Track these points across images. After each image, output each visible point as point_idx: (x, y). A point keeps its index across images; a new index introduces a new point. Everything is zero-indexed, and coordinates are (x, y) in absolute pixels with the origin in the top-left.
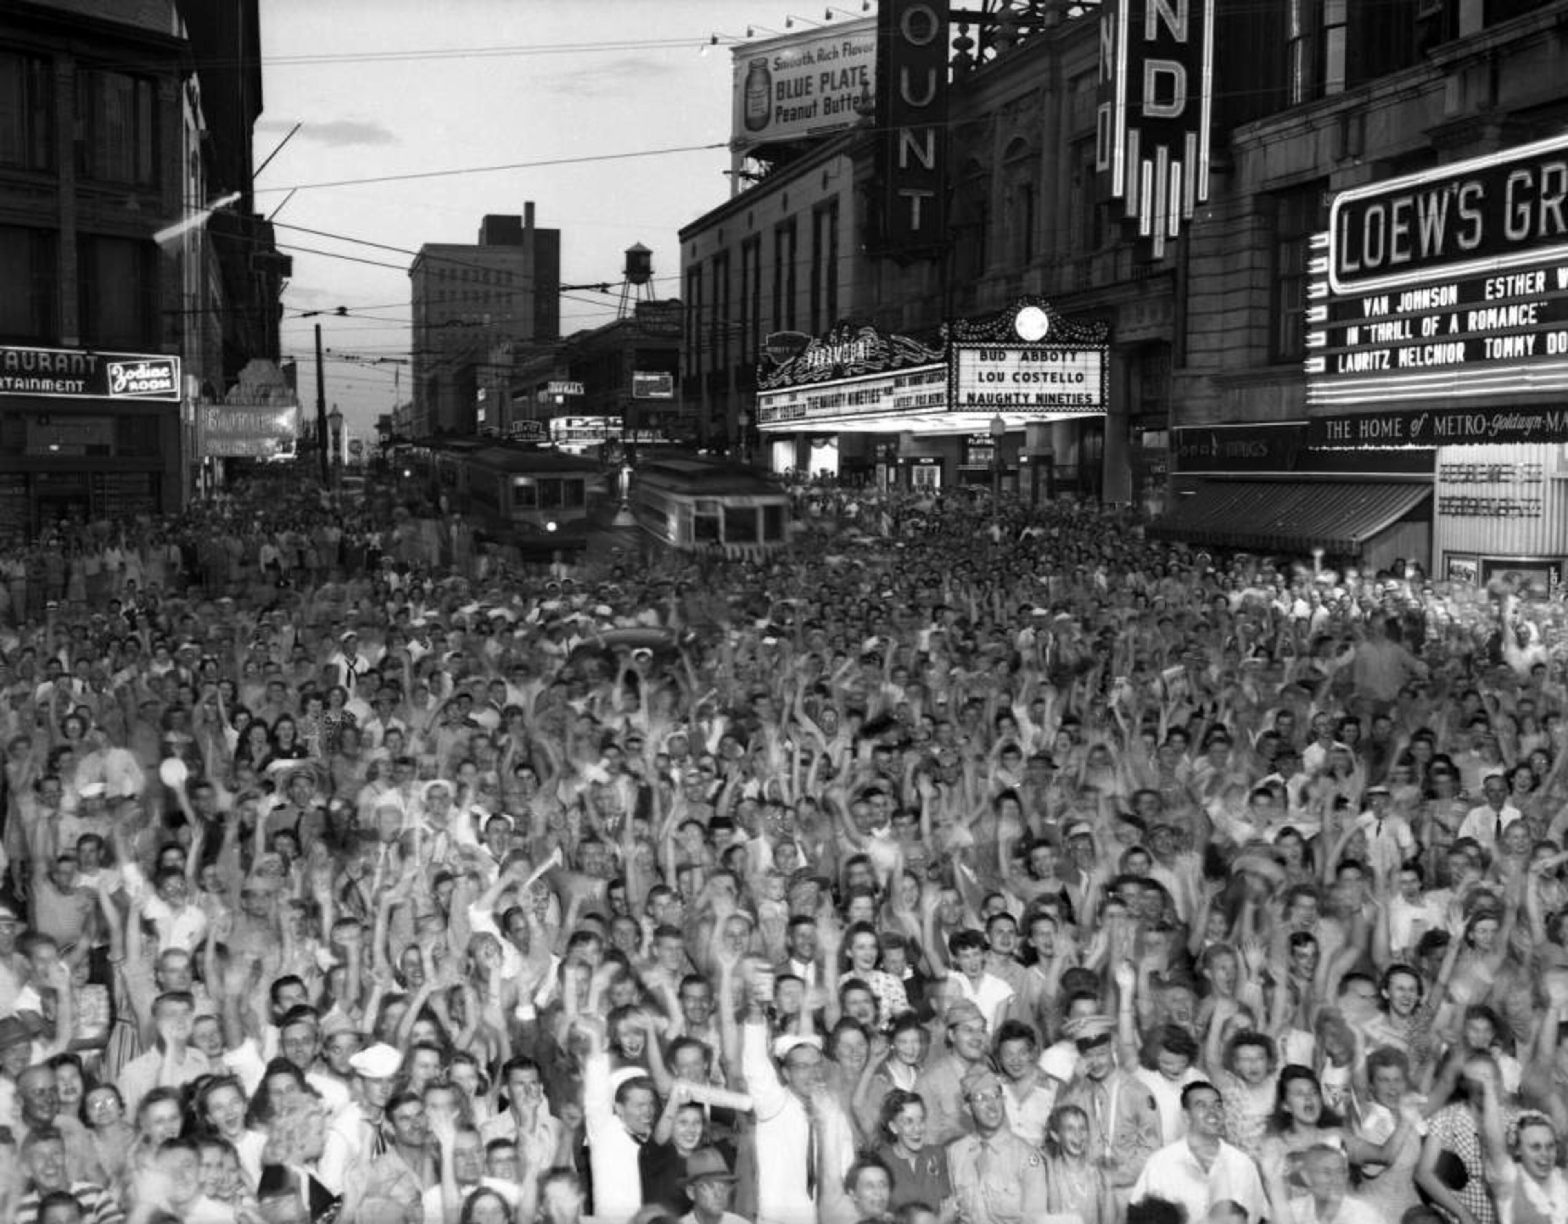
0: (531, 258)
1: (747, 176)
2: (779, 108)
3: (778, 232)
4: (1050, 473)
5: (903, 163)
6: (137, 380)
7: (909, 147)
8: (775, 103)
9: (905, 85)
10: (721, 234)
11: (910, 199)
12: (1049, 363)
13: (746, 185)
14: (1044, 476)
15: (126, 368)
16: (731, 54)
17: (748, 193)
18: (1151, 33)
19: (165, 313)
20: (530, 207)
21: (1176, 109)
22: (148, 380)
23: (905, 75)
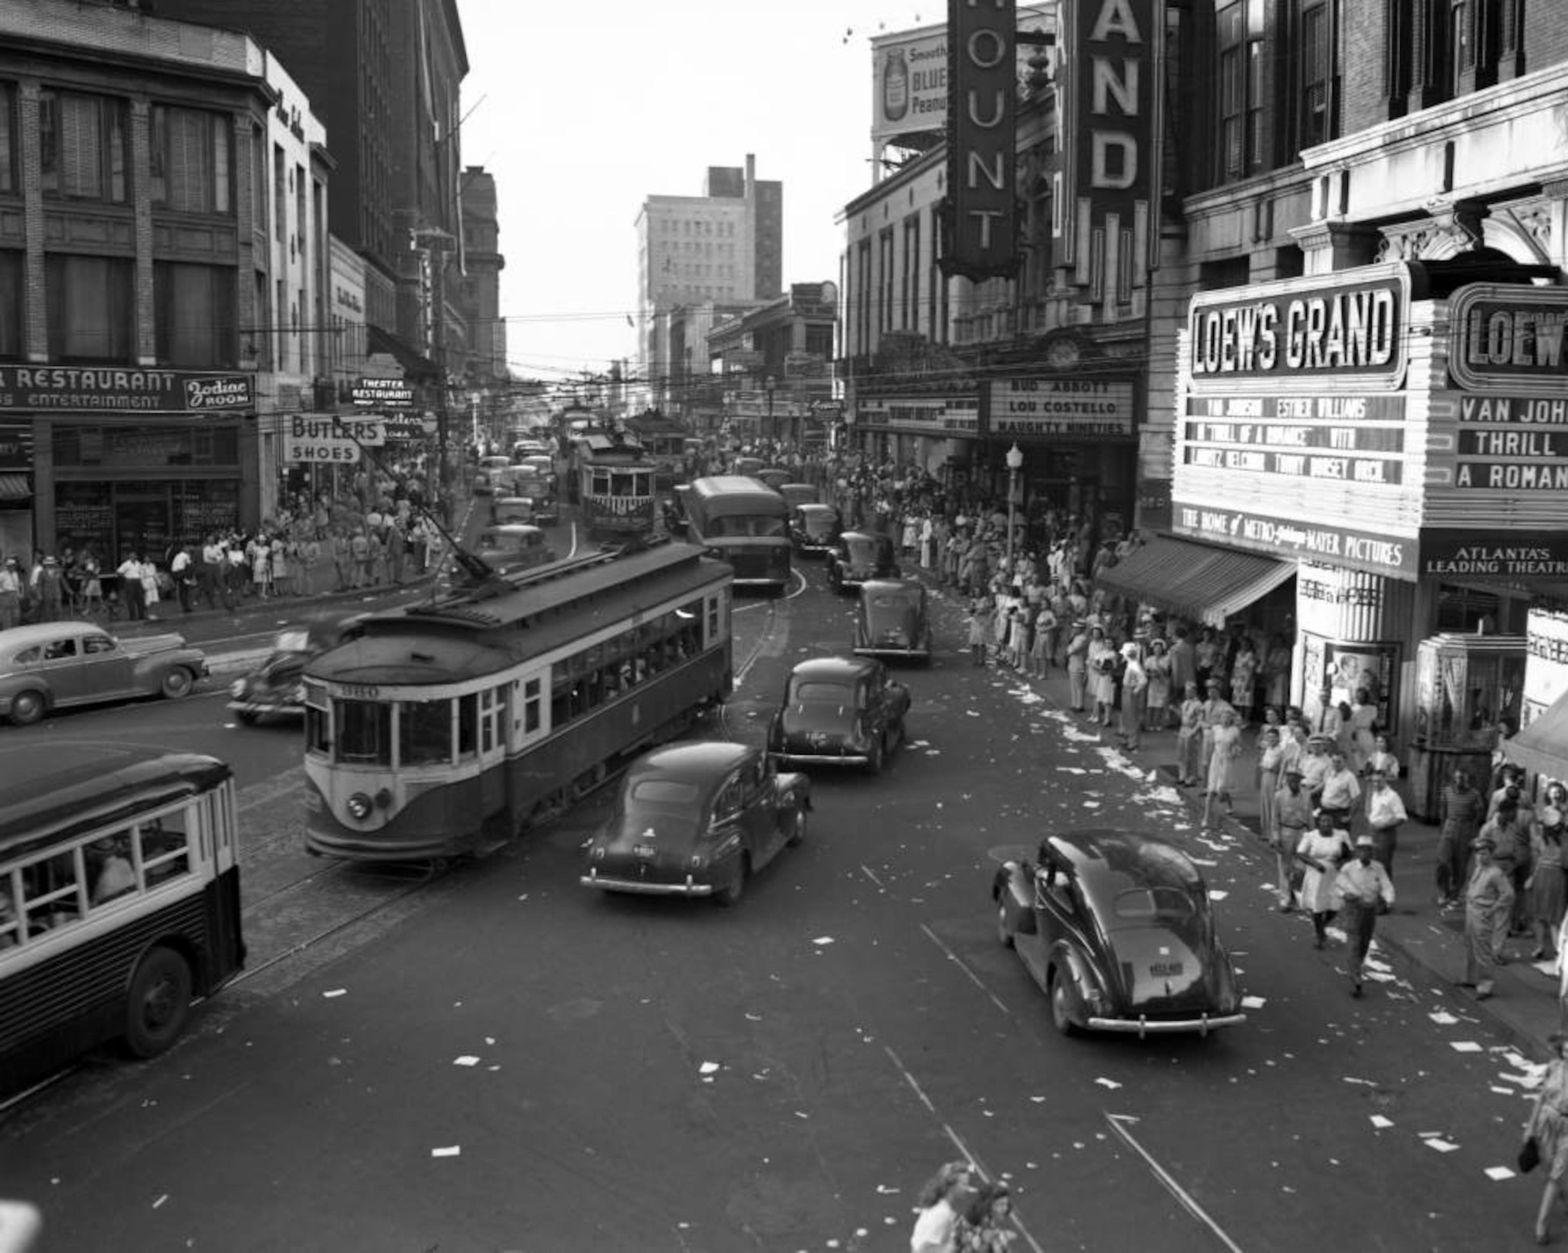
0: (753, 210)
1: (887, 164)
2: (916, 99)
3: (907, 226)
4: (1096, 493)
5: (972, 182)
6: (214, 396)
7: (978, 167)
8: (912, 94)
9: (972, 106)
10: (864, 220)
11: (980, 218)
12: (1081, 394)
13: (885, 174)
14: (1090, 497)
15: (203, 384)
16: (870, 44)
17: (888, 181)
18: (1100, 104)
19: (243, 332)
20: (751, 158)
21: (1128, 180)
22: (225, 395)
23: (972, 97)
